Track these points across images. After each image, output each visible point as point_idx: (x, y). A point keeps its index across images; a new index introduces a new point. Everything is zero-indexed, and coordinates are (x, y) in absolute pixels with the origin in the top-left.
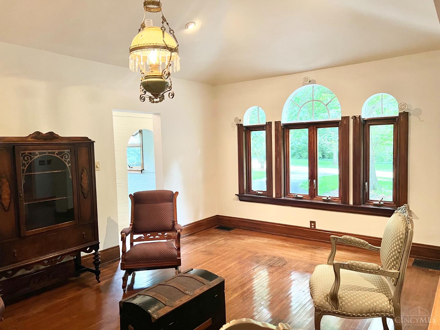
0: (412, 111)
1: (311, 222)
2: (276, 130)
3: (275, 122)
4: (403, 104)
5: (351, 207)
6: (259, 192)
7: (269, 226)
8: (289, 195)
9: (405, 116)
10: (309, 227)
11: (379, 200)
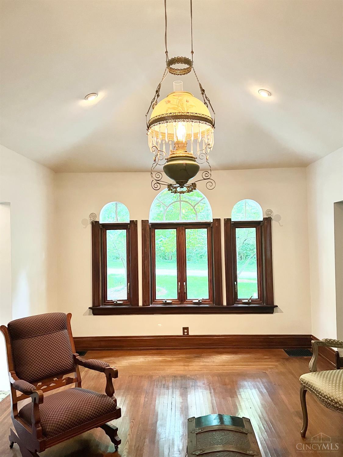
0: (273, 217)
1: (184, 329)
2: (144, 229)
3: (142, 220)
4: (269, 210)
5: (224, 308)
6: (118, 302)
7: (135, 341)
8: (156, 302)
9: (268, 221)
10: (182, 334)
11: (249, 298)
